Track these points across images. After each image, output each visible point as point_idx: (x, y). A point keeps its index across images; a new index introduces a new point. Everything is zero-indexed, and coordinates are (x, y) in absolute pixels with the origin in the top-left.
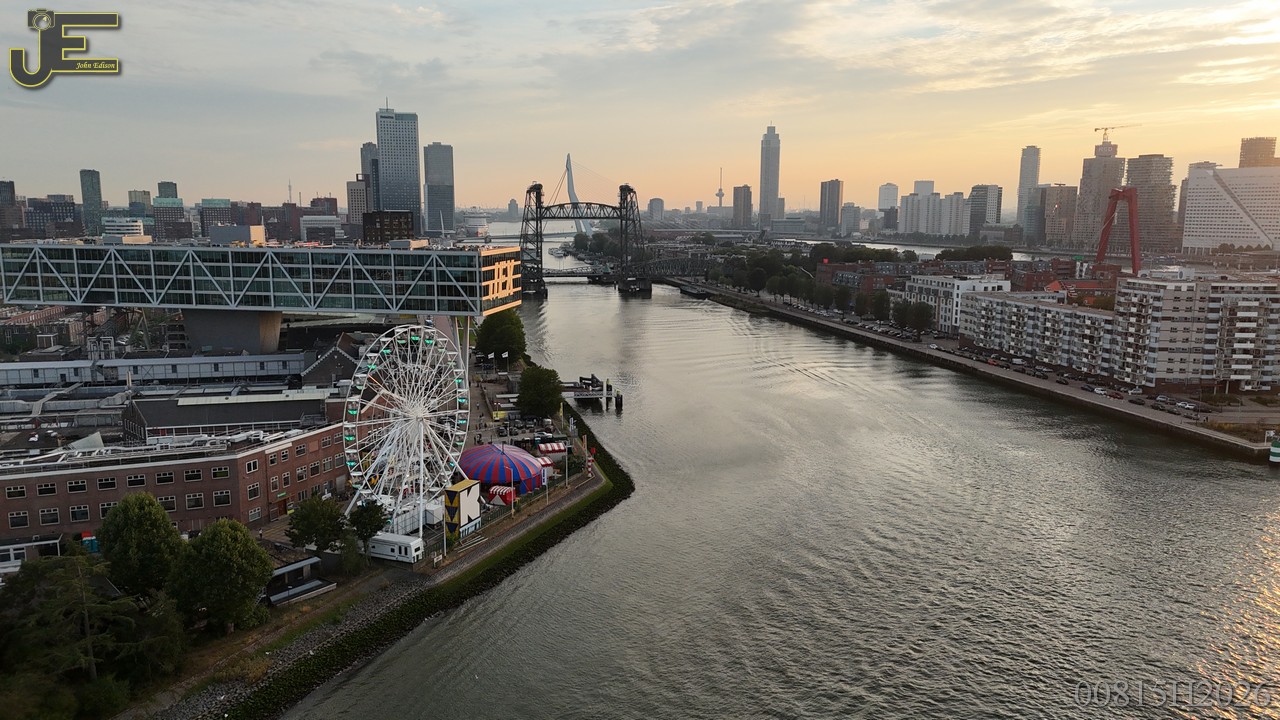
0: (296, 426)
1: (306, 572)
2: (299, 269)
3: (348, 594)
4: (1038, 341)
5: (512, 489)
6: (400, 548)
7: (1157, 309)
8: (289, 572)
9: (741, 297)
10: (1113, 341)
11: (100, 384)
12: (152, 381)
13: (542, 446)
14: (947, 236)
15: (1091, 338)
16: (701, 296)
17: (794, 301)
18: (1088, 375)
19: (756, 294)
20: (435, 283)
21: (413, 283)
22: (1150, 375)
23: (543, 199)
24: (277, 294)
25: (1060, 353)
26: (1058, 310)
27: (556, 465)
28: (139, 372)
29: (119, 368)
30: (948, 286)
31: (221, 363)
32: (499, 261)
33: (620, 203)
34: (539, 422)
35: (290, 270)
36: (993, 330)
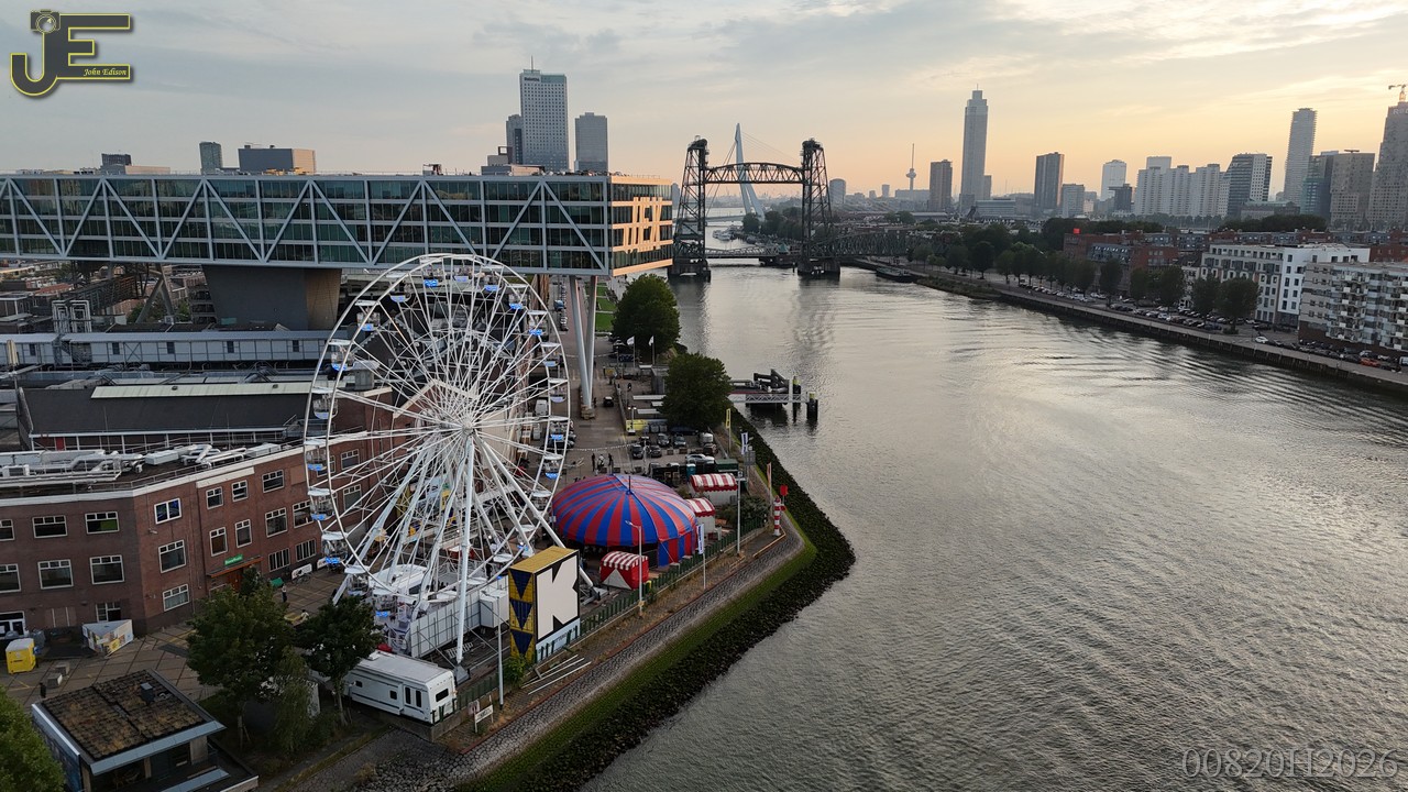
1: (197, 749)
2: (352, 206)
5: (641, 558)
6: (408, 691)
9: (958, 278)
11: (67, 368)
12: (138, 365)
13: (698, 479)
14: (1198, 218)
16: (903, 279)
17: (1035, 282)
19: (979, 276)
20: (543, 225)
21: (512, 226)
23: (708, 158)
24: (322, 243)
27: (721, 512)
28: (122, 352)
29: (92, 345)
30: (1272, 257)
31: (239, 341)
32: (640, 196)
33: (803, 164)
34: (694, 438)
35: (339, 208)
36: (1363, 316)
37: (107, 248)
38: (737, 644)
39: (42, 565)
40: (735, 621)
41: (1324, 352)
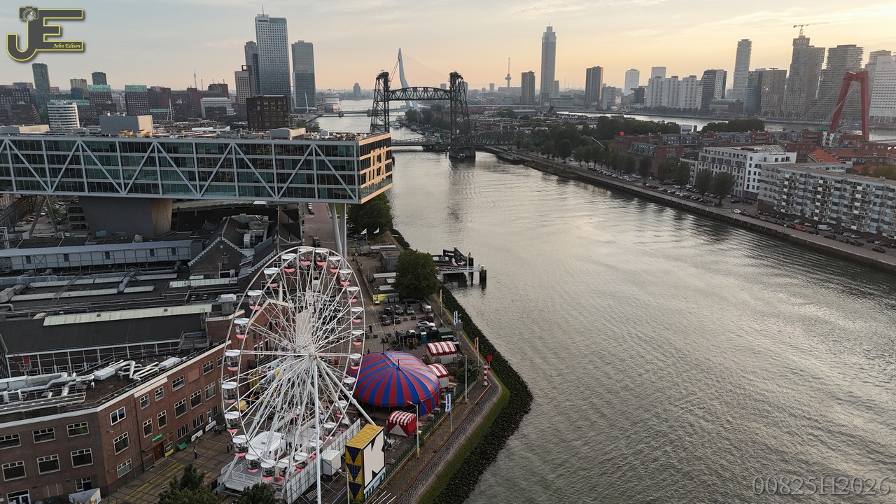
0: (174, 352)
2: (184, 158)
4: (845, 210)
9: (549, 162)
12: (45, 270)
13: (432, 346)
14: (685, 109)
16: (516, 162)
17: (598, 167)
19: (563, 161)
20: (314, 172)
21: (294, 172)
23: (390, 84)
24: (164, 182)
25: (869, 222)
26: (868, 183)
28: (33, 262)
29: (13, 259)
30: (740, 157)
31: (113, 251)
32: (374, 149)
33: (451, 87)
34: (417, 306)
35: (176, 160)
36: (795, 198)
37: (11, 185)
38: (477, 470)
39: (40, 460)
40: (472, 453)
41: (773, 220)
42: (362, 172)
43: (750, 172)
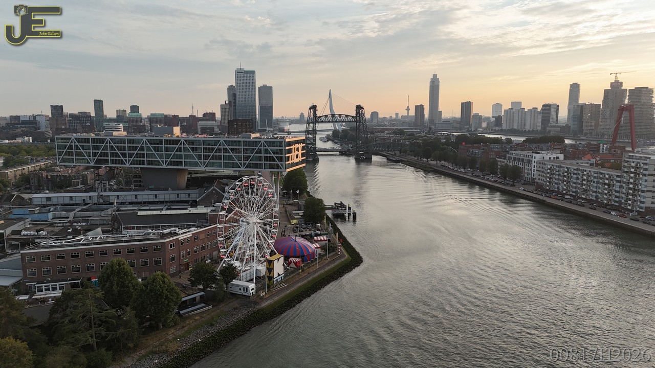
0: (194, 226)
1: (198, 299)
2: (197, 148)
3: (218, 311)
4: (579, 186)
5: (300, 259)
6: (244, 288)
7: (645, 170)
8: (189, 299)
9: (418, 162)
10: (621, 187)
11: (101, 204)
12: (126, 203)
13: (315, 238)
14: (529, 131)
15: (609, 185)
16: (397, 162)
17: (447, 164)
18: (607, 205)
19: (426, 161)
20: (263, 155)
21: (252, 155)
22: (642, 205)
23: (317, 112)
24: (186, 160)
25: (591, 193)
26: (590, 170)
27: (322, 248)
28: (120, 198)
29: (110, 196)
30: (529, 157)
31: (158, 194)
32: (295, 144)
33: (356, 114)
34: (313, 226)
35: (193, 149)
36: (554, 180)
37: (108, 162)
38: (327, 281)
39: (142, 260)
40: (327, 276)
41: (540, 193)
42: (287, 155)
43: (534, 166)
